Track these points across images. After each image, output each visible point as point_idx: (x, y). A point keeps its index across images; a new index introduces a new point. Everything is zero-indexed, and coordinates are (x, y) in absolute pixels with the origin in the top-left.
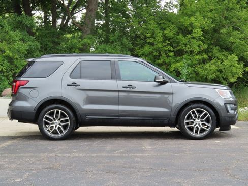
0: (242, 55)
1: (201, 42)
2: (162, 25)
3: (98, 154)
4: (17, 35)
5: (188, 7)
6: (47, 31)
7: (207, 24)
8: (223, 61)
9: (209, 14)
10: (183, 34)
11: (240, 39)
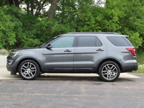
0: (141, 33)
1: (118, 25)
2: (95, 14)
3: (50, 95)
4: (8, 17)
5: (111, 3)
6: (27, 16)
7: (122, 14)
8: (130, 36)
9: (123, 8)
10: (107, 19)
11: (141, 23)
